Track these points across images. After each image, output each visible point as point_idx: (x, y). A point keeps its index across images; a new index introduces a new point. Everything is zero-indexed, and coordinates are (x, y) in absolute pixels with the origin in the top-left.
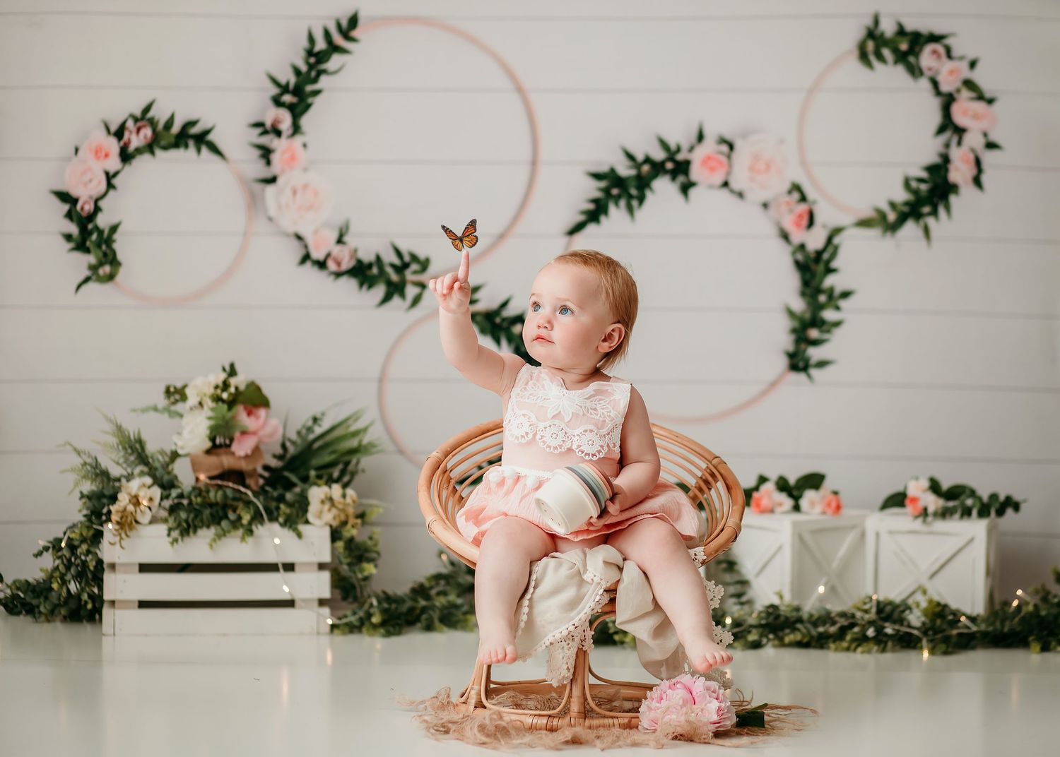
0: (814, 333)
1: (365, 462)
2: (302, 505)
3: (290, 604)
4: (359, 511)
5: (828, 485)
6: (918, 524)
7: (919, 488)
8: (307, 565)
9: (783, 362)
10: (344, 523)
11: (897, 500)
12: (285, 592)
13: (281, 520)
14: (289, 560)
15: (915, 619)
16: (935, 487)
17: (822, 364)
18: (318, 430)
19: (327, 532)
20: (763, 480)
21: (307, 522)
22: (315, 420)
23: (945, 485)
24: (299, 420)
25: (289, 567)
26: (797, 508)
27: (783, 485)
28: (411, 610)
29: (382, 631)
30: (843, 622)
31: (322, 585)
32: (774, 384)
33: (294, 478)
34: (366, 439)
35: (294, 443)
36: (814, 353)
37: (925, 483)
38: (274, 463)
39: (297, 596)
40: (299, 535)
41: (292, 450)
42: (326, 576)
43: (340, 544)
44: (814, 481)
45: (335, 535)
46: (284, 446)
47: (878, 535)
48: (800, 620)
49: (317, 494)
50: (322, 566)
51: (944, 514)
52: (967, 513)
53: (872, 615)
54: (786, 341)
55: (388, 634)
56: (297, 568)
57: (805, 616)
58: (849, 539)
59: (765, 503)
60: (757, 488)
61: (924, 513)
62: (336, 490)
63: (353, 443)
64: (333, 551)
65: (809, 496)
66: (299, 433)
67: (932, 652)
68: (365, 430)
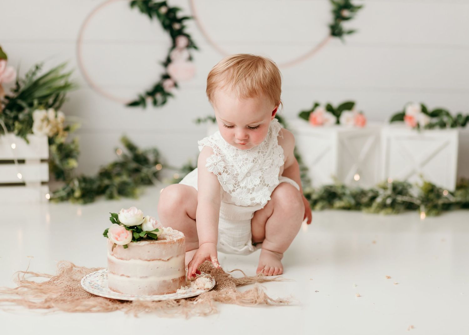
0: (346, 13)
1: (69, 94)
2: (29, 123)
3: (22, 184)
4: (66, 125)
5: (357, 108)
6: (415, 133)
7: (413, 111)
8: (33, 161)
9: (326, 31)
10: (57, 134)
11: (400, 117)
12: (19, 178)
13: (16, 131)
14: (21, 157)
15: (416, 193)
16: (424, 110)
17: (350, 32)
18: (39, 74)
19: (45, 140)
20: (317, 105)
21: (32, 133)
22: (37, 68)
23: (431, 108)
24: (27, 67)
25: (22, 162)
26: (338, 122)
27: (329, 109)
28: (99, 187)
29: (81, 201)
30: (370, 195)
31: (43, 173)
32: (320, 46)
33: (24, 104)
34: (70, 79)
35: (24, 82)
36: (346, 25)
37: (418, 108)
38: (12, 94)
39: (27, 180)
40: (28, 142)
41: (23, 87)
42: (45, 167)
43: (54, 148)
44: (348, 106)
45: (51, 141)
46: (17, 84)
47: (389, 140)
48: (344, 194)
49: (39, 115)
50: (43, 161)
51: (430, 126)
52: (443, 125)
53: (389, 192)
54: (328, 18)
55: (85, 203)
56: (27, 162)
57: (348, 192)
58: (369, 142)
59: (319, 119)
60: (312, 111)
61: (418, 126)
62: (51, 113)
63: (62, 83)
64: (50, 152)
65: (346, 115)
66: (27, 76)
67: (428, 214)
68: (68, 75)
